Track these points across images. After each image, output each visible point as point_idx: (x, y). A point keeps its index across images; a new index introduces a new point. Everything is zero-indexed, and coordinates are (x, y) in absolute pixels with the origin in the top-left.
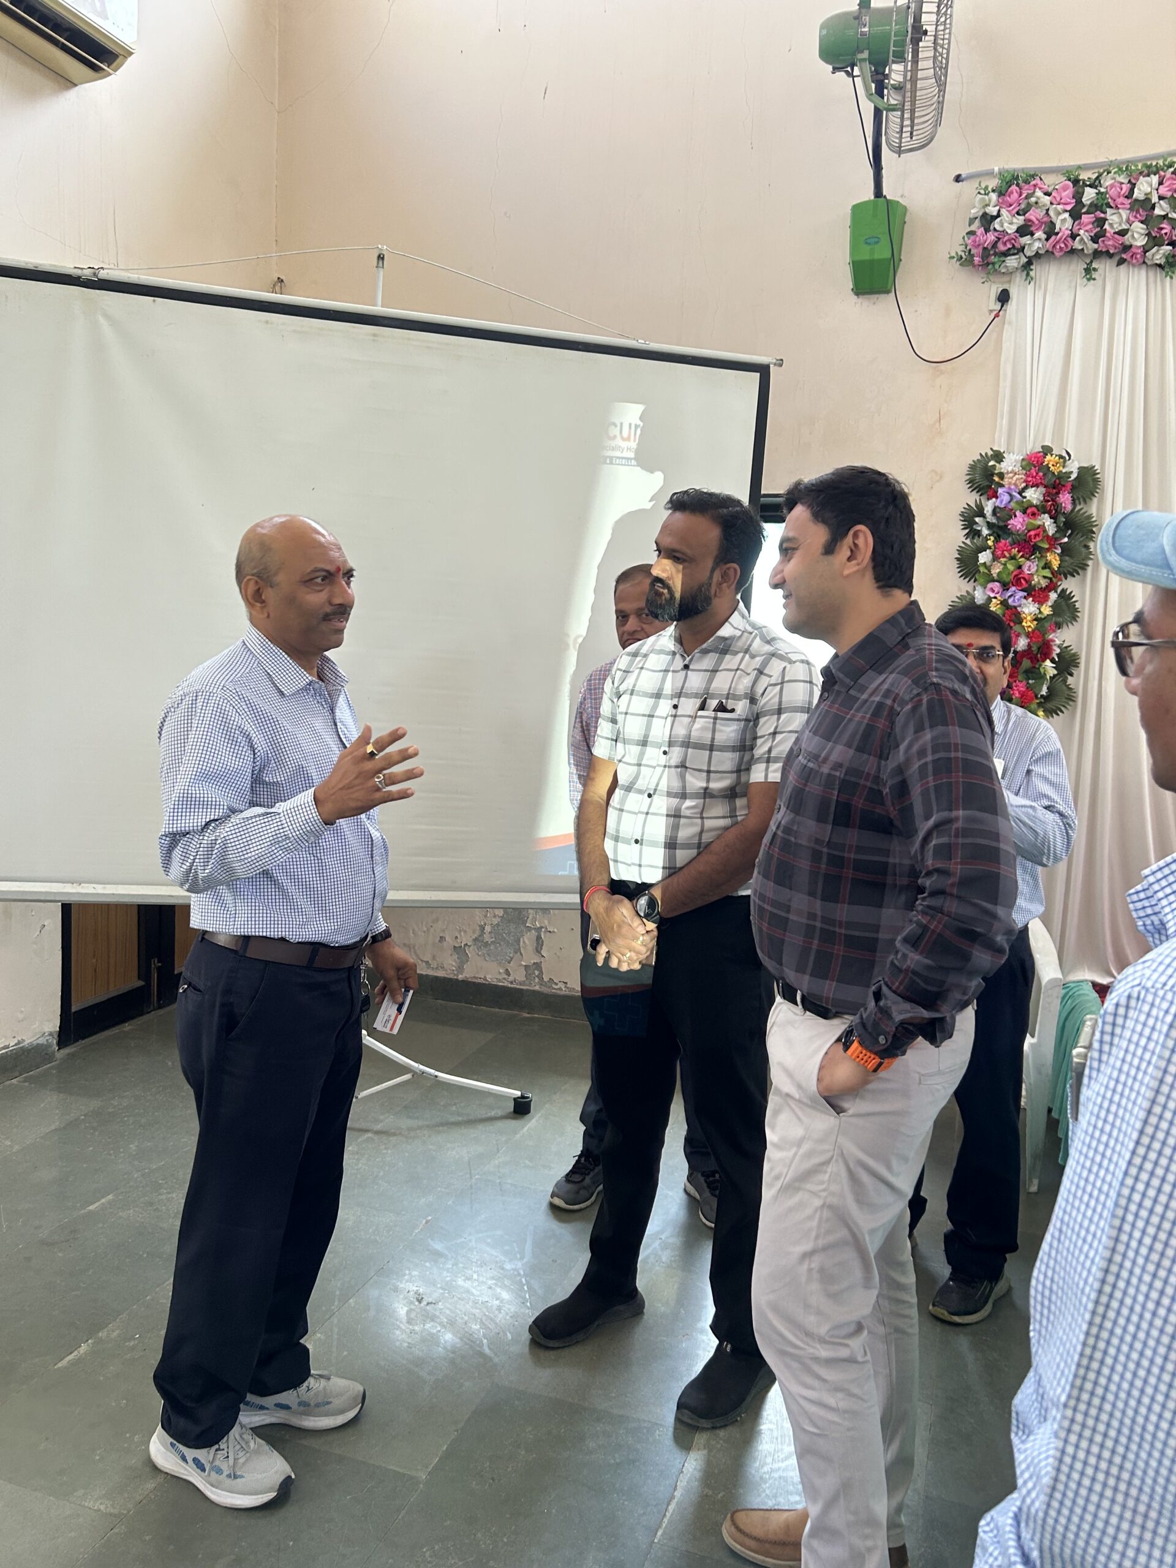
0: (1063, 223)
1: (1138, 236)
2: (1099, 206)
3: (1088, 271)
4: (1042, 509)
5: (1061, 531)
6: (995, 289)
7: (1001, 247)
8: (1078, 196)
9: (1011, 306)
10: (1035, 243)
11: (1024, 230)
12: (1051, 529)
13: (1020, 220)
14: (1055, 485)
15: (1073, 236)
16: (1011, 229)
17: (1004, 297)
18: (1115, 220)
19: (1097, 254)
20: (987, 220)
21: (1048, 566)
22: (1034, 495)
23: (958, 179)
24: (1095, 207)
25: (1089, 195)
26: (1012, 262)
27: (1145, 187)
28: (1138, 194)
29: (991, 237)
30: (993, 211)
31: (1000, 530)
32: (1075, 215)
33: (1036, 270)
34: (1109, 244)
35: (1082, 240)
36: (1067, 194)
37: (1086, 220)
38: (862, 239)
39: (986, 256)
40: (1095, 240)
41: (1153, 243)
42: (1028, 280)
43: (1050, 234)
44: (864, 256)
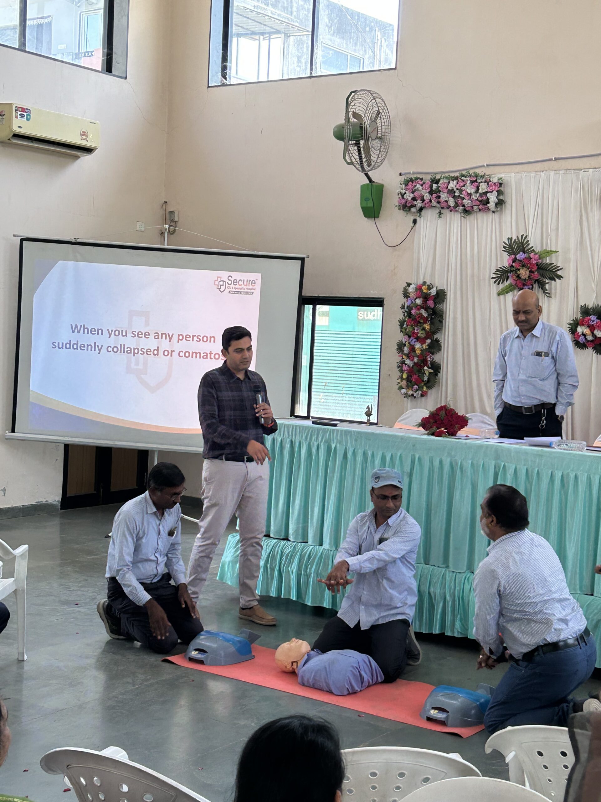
0: (427, 197)
1: (452, 203)
2: (438, 191)
3: (440, 213)
4: (422, 307)
5: (429, 315)
6: (412, 218)
7: (409, 205)
8: (431, 187)
9: (417, 225)
10: (419, 204)
11: (414, 199)
12: (425, 315)
13: (412, 195)
14: (426, 297)
15: (432, 202)
16: (410, 199)
17: (415, 222)
18: (444, 196)
19: (443, 208)
20: (403, 196)
21: (424, 329)
22: (419, 301)
23: (400, 174)
24: (436, 192)
25: (435, 186)
26: (413, 210)
27: (452, 185)
28: (451, 187)
29: (404, 201)
30: (403, 191)
31: (410, 314)
32: (431, 192)
33: (423, 212)
34: (444, 205)
35: (434, 203)
36: (428, 186)
37: (434, 195)
38: (364, 199)
39: (406, 207)
40: (439, 202)
41: (457, 205)
42: (420, 216)
43: (423, 200)
44: (365, 205)
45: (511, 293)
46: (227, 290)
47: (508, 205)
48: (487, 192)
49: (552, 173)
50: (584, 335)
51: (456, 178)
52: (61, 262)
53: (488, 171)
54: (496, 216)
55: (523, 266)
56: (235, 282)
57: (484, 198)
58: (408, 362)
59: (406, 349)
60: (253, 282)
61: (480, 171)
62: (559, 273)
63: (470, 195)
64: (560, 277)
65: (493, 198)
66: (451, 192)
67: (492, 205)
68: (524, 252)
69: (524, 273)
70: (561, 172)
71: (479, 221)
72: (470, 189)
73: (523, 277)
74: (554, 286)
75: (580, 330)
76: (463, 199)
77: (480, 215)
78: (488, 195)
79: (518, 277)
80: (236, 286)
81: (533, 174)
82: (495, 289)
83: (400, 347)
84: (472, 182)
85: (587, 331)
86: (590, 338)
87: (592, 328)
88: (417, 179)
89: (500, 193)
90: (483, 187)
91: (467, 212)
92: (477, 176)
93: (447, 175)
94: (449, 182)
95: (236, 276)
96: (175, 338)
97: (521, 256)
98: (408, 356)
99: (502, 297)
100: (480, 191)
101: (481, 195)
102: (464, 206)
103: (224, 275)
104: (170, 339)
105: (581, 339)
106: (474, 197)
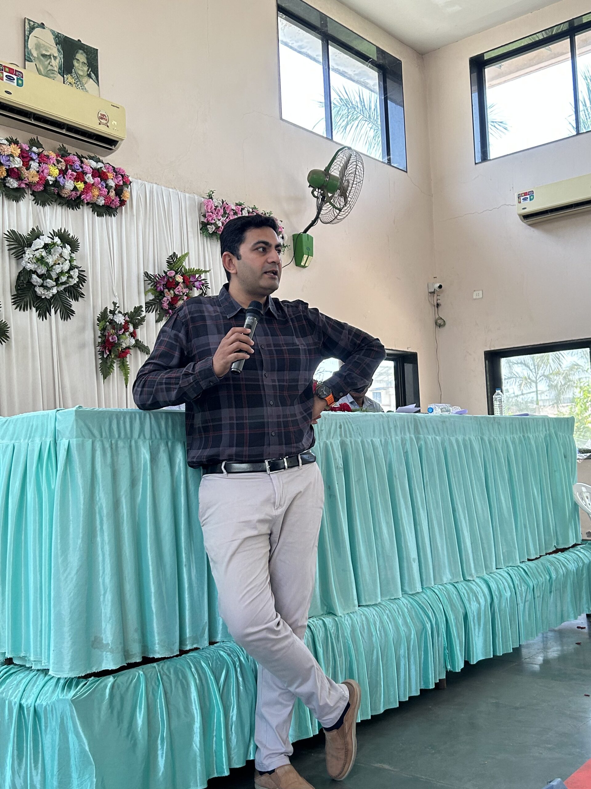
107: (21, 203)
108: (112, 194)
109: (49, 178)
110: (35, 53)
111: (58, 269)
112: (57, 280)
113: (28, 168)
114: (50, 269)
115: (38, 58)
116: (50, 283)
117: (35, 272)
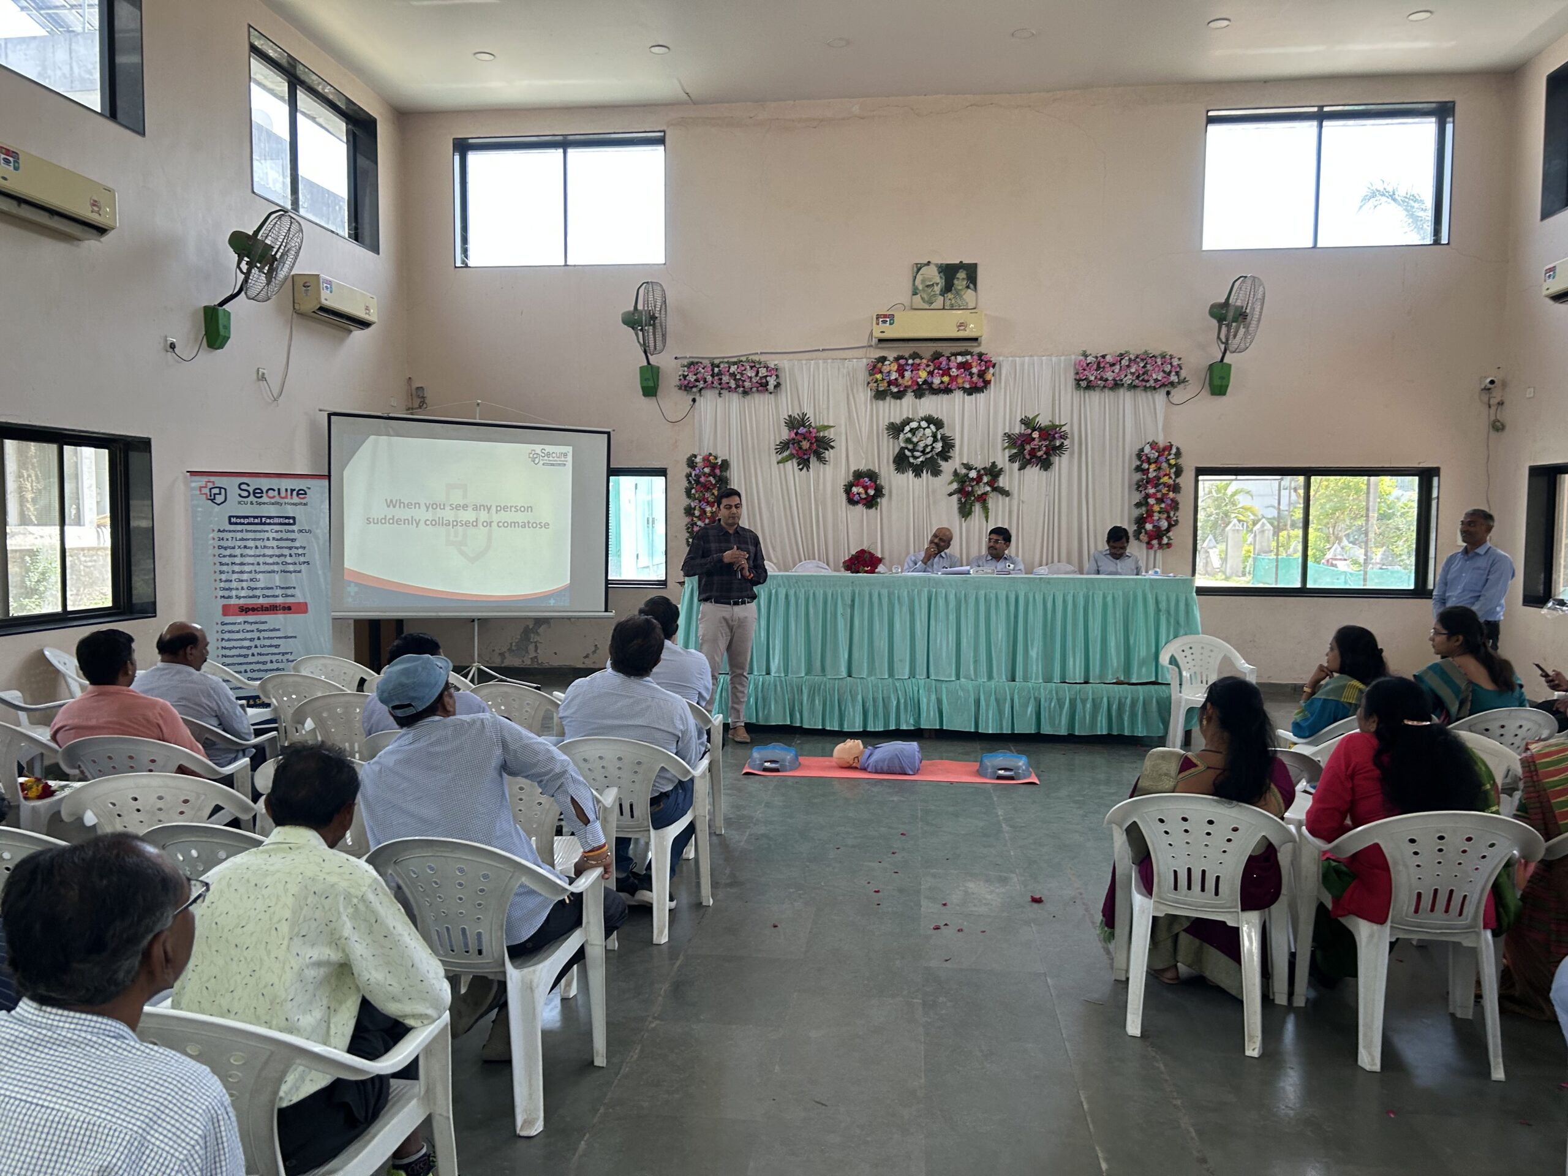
0: (709, 379)
1: (733, 384)
2: (720, 373)
3: (720, 394)
4: (710, 475)
5: (717, 482)
6: (691, 397)
7: (690, 385)
8: (713, 370)
9: (697, 403)
10: (701, 384)
11: (697, 380)
12: (714, 482)
13: (695, 377)
14: (713, 466)
15: (713, 383)
16: (692, 380)
17: (694, 400)
18: (725, 379)
19: (722, 389)
20: (685, 377)
21: (713, 494)
22: (707, 470)
23: (676, 358)
24: (718, 375)
25: (716, 370)
26: (694, 390)
27: (733, 369)
28: (731, 371)
29: (686, 382)
30: (686, 373)
31: (697, 482)
32: (713, 376)
33: (703, 391)
34: (725, 386)
35: (716, 384)
36: (709, 369)
37: (716, 378)
38: (643, 379)
39: (686, 387)
40: (720, 384)
41: (738, 386)
42: (701, 396)
43: (705, 382)
44: (644, 385)
45: (790, 462)
46: (541, 462)
47: (783, 387)
48: (767, 376)
49: (821, 361)
50: (859, 494)
51: (735, 363)
52: (372, 437)
53: (763, 358)
54: (772, 396)
55: (805, 439)
56: (548, 455)
57: (764, 381)
58: (699, 523)
59: (697, 513)
60: (565, 455)
61: (756, 358)
62: (832, 444)
63: (751, 378)
64: (832, 447)
65: (772, 382)
66: (733, 375)
67: (771, 387)
68: (805, 427)
69: (805, 445)
70: (830, 361)
71: (757, 401)
72: (751, 373)
73: (804, 448)
74: (829, 454)
75: (855, 490)
76: (744, 381)
77: (756, 396)
78: (768, 378)
79: (800, 448)
80: (551, 459)
81: (804, 362)
82: (775, 458)
83: (689, 511)
84: (752, 367)
85: (861, 490)
86: (864, 496)
87: (866, 488)
88: (697, 363)
89: (777, 376)
90: (763, 372)
91: (745, 393)
92: (753, 362)
93: (726, 360)
94: (729, 368)
95: (549, 448)
96: (494, 509)
97: (802, 430)
98: (700, 518)
99: (781, 465)
100: (760, 375)
101: (761, 378)
102: (744, 387)
103: (538, 448)
104: (489, 510)
105: (856, 498)
106: (754, 380)
107: (903, 400)
108: (975, 378)
109: (919, 380)
110: (920, 287)
111: (921, 445)
112: (923, 452)
113: (903, 377)
114: (916, 444)
115: (923, 290)
116: (917, 454)
117: (907, 448)
